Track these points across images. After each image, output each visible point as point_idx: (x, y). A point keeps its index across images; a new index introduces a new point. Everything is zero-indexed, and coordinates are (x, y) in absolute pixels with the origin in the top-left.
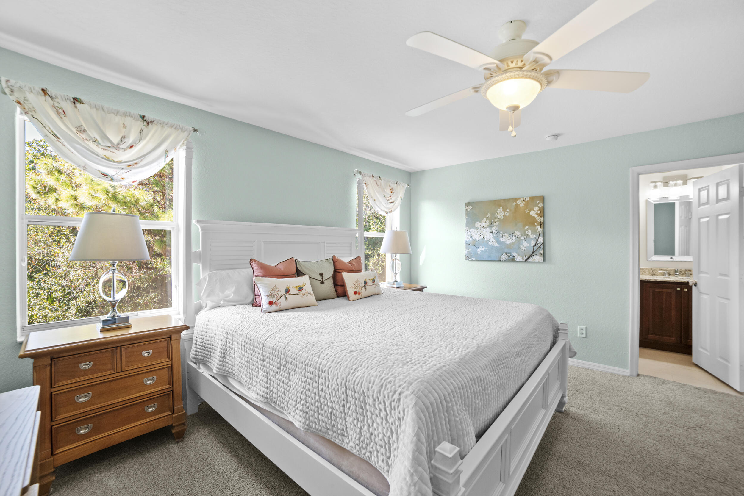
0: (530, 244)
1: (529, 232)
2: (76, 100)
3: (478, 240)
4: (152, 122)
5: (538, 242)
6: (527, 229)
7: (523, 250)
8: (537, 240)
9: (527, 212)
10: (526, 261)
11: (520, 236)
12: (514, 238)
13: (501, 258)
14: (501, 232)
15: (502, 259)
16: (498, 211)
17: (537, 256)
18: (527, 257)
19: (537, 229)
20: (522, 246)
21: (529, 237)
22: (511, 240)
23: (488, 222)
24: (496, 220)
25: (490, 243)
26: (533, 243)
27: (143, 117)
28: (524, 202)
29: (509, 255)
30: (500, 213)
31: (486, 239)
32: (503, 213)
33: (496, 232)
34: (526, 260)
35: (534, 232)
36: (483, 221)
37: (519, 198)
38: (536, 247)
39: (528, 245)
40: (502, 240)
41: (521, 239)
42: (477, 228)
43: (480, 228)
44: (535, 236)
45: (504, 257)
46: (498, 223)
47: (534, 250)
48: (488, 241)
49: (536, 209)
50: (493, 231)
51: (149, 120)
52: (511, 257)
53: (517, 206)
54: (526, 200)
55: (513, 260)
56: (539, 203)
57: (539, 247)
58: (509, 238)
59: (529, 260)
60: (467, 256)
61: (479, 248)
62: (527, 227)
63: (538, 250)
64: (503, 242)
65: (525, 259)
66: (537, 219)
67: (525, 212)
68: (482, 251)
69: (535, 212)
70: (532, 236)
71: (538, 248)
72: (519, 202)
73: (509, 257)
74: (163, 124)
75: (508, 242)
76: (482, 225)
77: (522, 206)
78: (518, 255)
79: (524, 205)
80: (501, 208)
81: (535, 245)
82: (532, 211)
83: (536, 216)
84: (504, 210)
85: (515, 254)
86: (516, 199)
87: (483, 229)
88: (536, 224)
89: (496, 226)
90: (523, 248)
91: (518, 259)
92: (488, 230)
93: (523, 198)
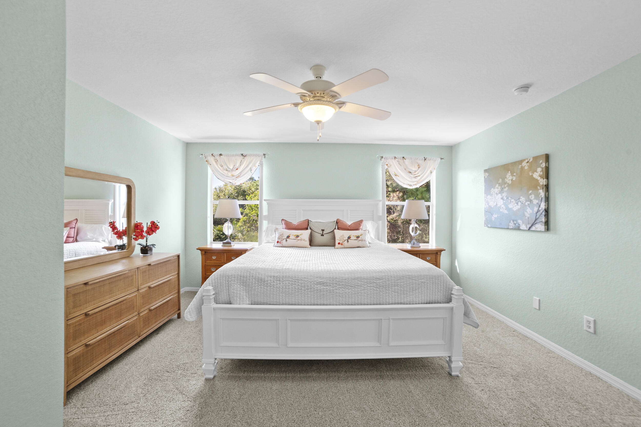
0: (533, 210)
1: (532, 197)
2: (221, 155)
3: (492, 207)
4: (246, 156)
5: (540, 209)
6: (531, 194)
7: (527, 218)
8: (539, 207)
9: (531, 174)
10: (529, 230)
11: (524, 201)
12: (519, 203)
13: (509, 225)
14: (510, 198)
15: (510, 227)
16: (507, 176)
17: (539, 225)
18: (530, 225)
19: (540, 193)
20: (526, 213)
21: (532, 203)
22: (517, 206)
23: (500, 187)
24: (506, 186)
25: (501, 210)
26: (536, 209)
27: (242, 155)
28: (528, 164)
29: (515, 222)
30: (509, 178)
31: (498, 206)
32: (510, 178)
33: (505, 198)
34: (530, 228)
35: (537, 196)
36: (496, 187)
37: (524, 160)
38: (538, 214)
39: (531, 211)
40: (510, 206)
41: (526, 205)
42: (491, 195)
43: (494, 195)
44: (537, 201)
45: (512, 225)
46: (507, 188)
47: (537, 218)
48: (500, 208)
49: (539, 170)
50: (503, 197)
51: (245, 155)
52: (517, 224)
53: (522, 168)
54: (530, 161)
55: (518, 228)
56: (541, 163)
57: (541, 214)
58: (516, 204)
59: (532, 229)
60: (485, 224)
61: (493, 215)
62: (530, 192)
63: (540, 217)
64: (511, 208)
65: (528, 226)
66: (539, 181)
67: (529, 174)
68: (495, 218)
69: (538, 174)
70: (535, 202)
71: (540, 216)
72: (524, 164)
73: (515, 224)
74: (250, 155)
75: (515, 209)
76: (495, 192)
77: (526, 168)
78: (523, 223)
79: (529, 166)
80: (510, 172)
81: (538, 212)
82: (535, 173)
83: (539, 178)
84: (512, 175)
85: (520, 222)
86: (522, 161)
87: (496, 195)
88: (539, 188)
89: (505, 191)
90: (527, 215)
91: (523, 227)
92: (500, 196)
93: (527, 159)
